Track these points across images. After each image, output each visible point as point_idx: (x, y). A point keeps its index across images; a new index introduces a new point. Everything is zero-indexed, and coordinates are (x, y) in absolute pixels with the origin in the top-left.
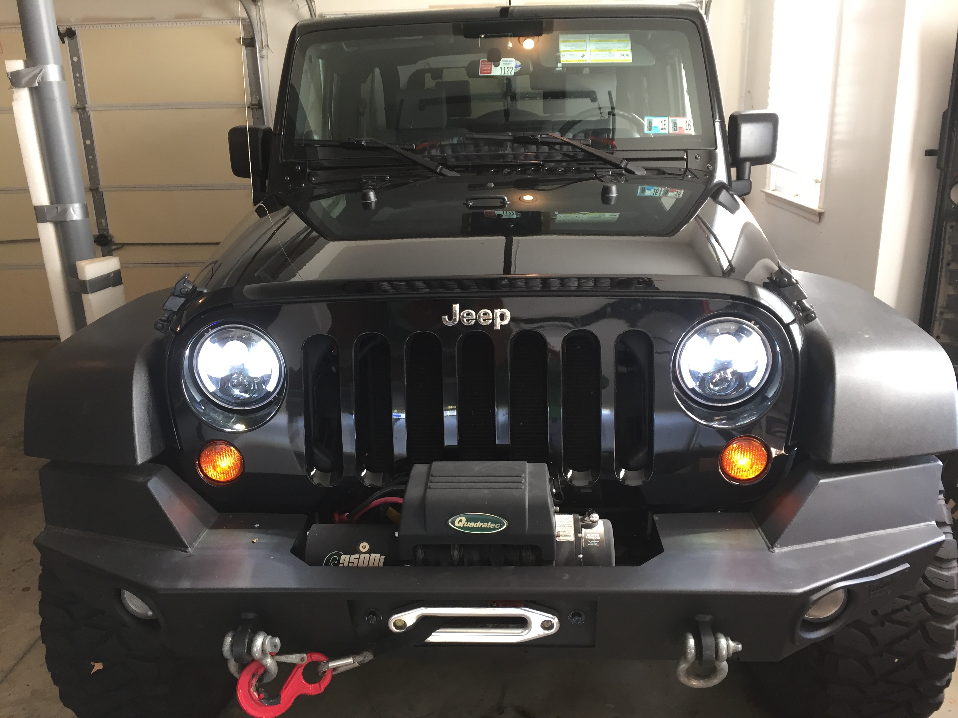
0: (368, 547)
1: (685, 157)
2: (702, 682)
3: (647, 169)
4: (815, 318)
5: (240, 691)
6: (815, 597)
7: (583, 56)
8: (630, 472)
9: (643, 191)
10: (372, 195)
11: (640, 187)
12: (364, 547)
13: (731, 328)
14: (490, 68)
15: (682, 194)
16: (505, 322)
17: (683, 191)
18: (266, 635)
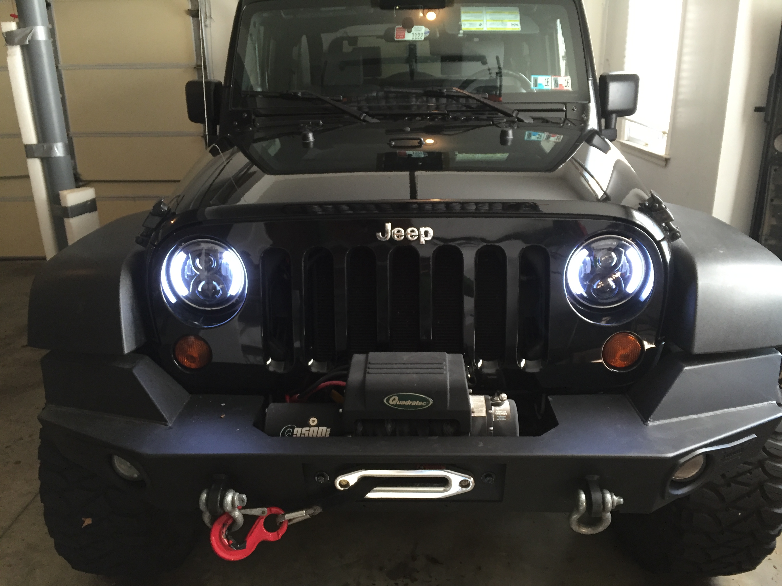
0: (316, 422)
1: (564, 109)
2: (590, 529)
3: (534, 119)
4: (680, 237)
5: (213, 538)
6: (682, 460)
7: (480, 25)
8: (530, 362)
9: (530, 136)
10: (311, 136)
11: (527, 133)
12: (313, 421)
13: (614, 244)
14: (403, 34)
15: (561, 138)
16: (429, 238)
17: (562, 136)
18: (235, 492)
